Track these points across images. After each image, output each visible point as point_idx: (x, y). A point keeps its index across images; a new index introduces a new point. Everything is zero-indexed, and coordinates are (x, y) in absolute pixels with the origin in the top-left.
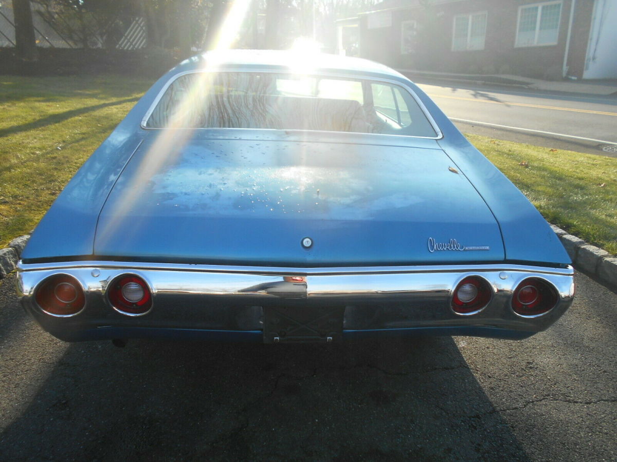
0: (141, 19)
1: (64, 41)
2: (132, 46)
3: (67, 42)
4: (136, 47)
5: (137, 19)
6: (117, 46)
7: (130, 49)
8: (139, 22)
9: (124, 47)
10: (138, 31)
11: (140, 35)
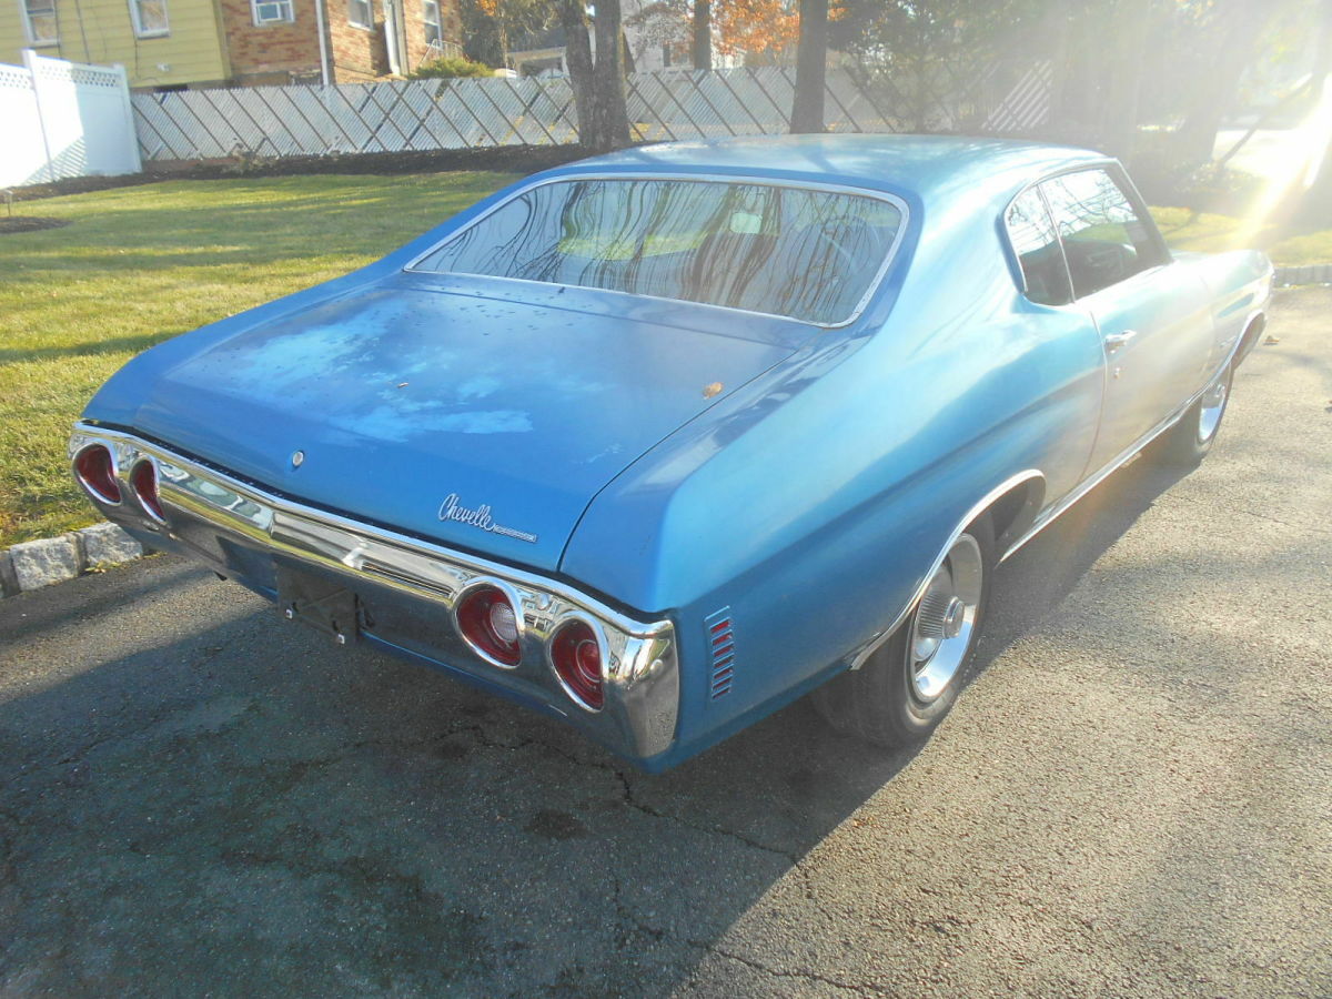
0: (1047, 65)
1: (881, 120)
2: (1014, 124)
3: (885, 121)
4: (1024, 124)
5: (1037, 64)
6: (984, 125)
7: (1010, 129)
8: (1041, 71)
9: (998, 125)
10: (1036, 88)
11: (1038, 97)
